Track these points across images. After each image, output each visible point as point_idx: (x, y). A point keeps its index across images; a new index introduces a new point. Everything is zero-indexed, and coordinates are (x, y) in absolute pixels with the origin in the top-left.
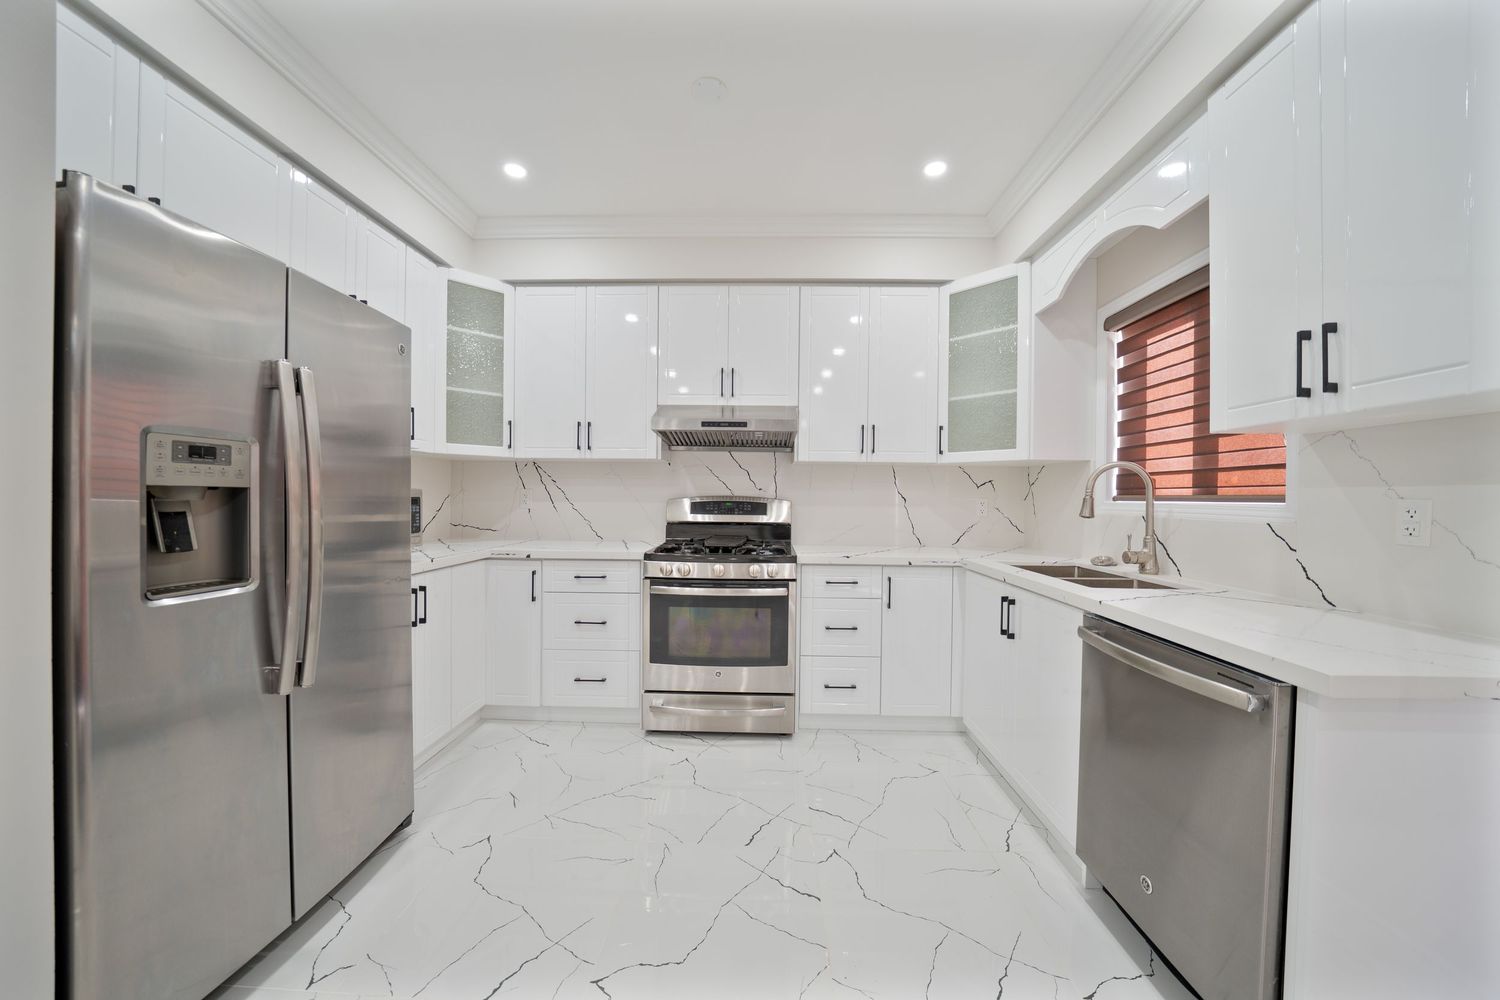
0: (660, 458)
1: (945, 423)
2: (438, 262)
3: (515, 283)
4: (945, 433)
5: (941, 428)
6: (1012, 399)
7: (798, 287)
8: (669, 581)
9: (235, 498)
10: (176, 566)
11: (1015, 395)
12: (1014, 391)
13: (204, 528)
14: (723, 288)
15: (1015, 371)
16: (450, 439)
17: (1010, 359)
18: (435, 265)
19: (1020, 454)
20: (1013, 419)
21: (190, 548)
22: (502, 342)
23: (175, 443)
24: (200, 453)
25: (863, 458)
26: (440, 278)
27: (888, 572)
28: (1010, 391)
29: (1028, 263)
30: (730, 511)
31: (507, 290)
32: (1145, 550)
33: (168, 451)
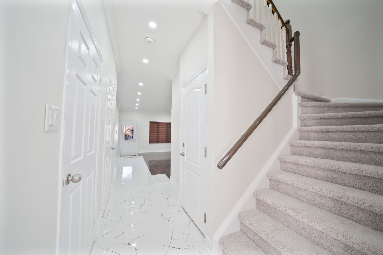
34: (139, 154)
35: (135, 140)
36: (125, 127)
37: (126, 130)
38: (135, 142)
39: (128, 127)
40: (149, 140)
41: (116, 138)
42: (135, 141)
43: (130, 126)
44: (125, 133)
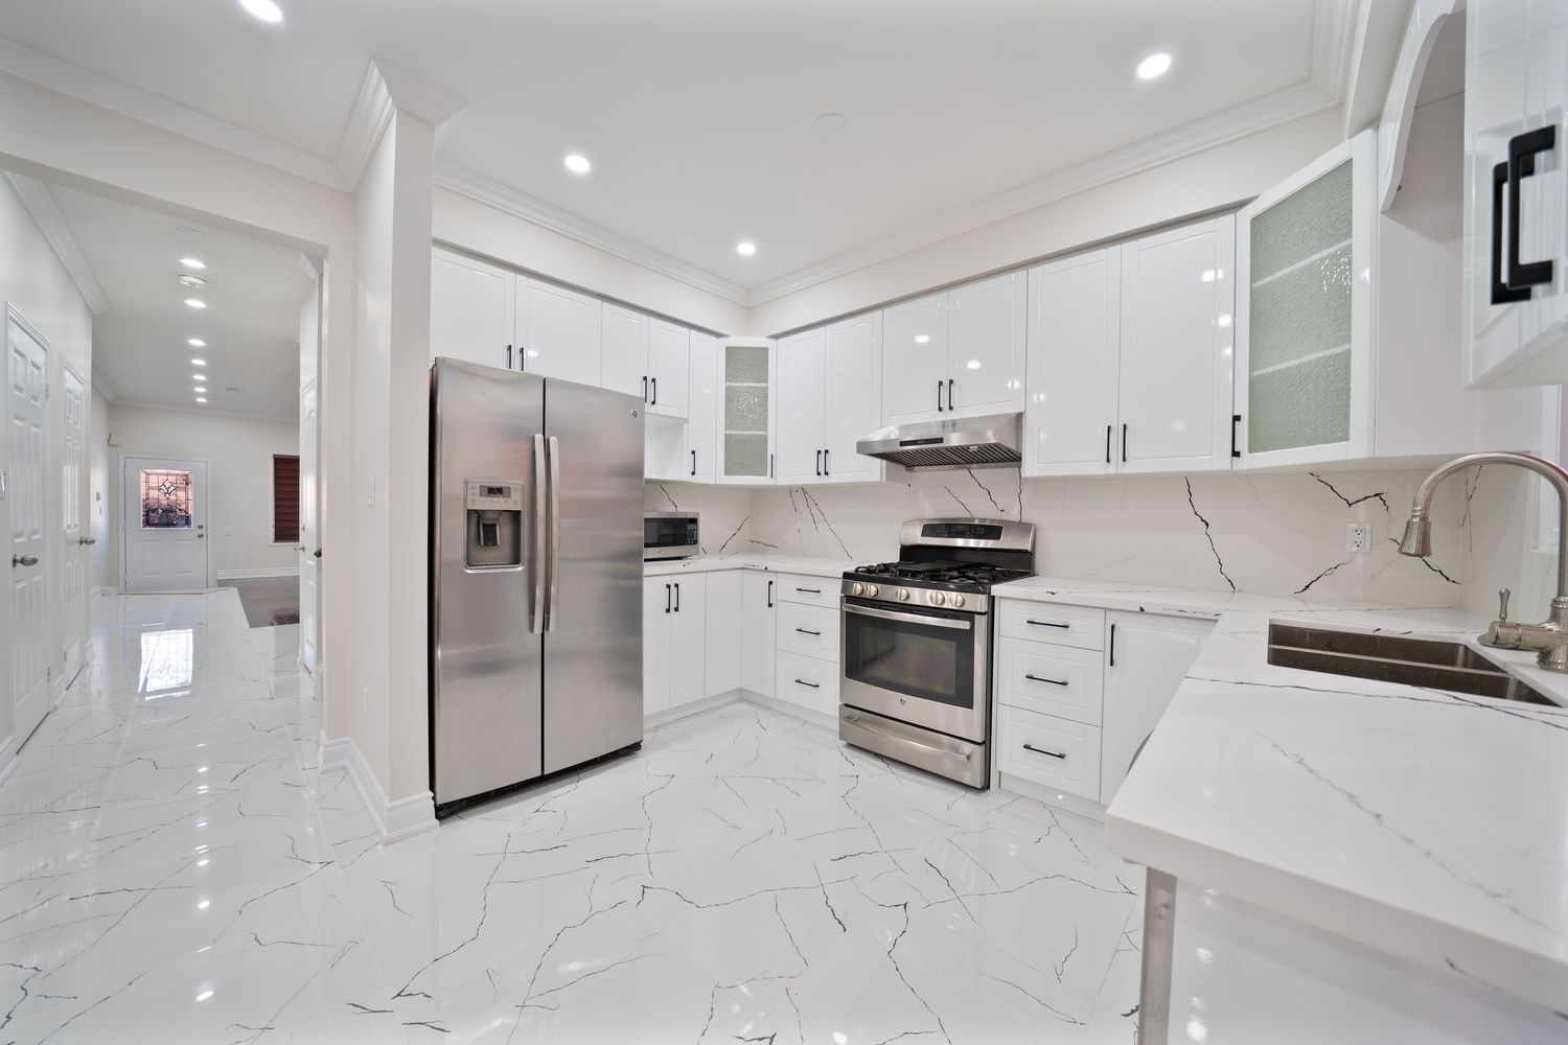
0: (884, 479)
1: (1243, 410)
2: (719, 335)
3: (776, 337)
4: (1243, 427)
5: (1236, 418)
6: (1345, 360)
7: (1025, 272)
8: (875, 603)
9: (516, 515)
10: (491, 554)
11: (1348, 353)
12: (1345, 347)
13: (503, 533)
14: (943, 295)
15: (1349, 315)
16: (727, 472)
17: (1342, 298)
18: (715, 338)
19: (1354, 448)
20: (1346, 391)
21: (496, 544)
22: (767, 388)
23: (481, 487)
24: (495, 491)
25: (1112, 469)
26: (718, 348)
27: (1112, 619)
28: (1339, 349)
29: (1368, 133)
30: (961, 535)
31: (770, 344)
32: (1554, 627)
33: (478, 492)
34: (222, 584)
35: (200, 527)
36: (143, 476)
37: (149, 488)
38: (201, 536)
39: (164, 474)
40: (273, 529)
41: (99, 519)
42: (202, 531)
43: (173, 472)
44: (148, 499)
